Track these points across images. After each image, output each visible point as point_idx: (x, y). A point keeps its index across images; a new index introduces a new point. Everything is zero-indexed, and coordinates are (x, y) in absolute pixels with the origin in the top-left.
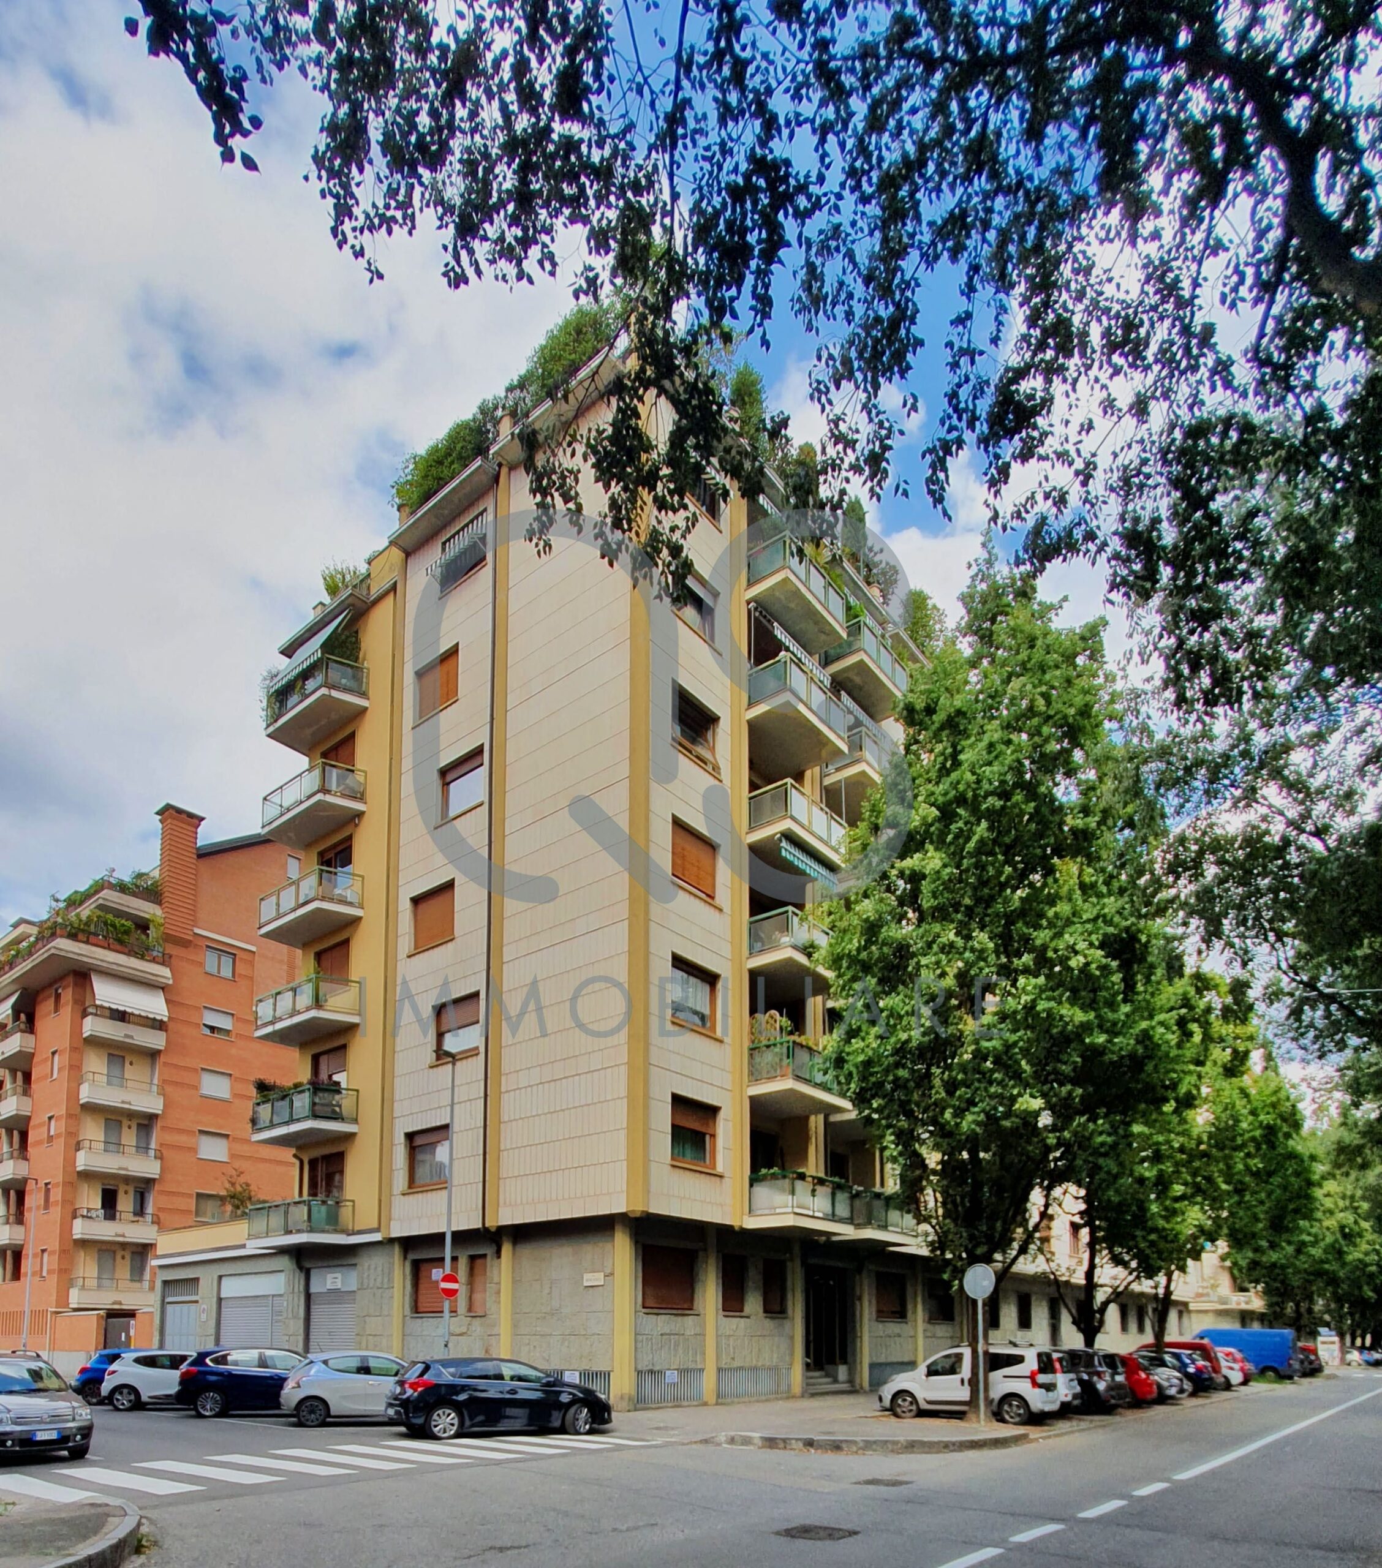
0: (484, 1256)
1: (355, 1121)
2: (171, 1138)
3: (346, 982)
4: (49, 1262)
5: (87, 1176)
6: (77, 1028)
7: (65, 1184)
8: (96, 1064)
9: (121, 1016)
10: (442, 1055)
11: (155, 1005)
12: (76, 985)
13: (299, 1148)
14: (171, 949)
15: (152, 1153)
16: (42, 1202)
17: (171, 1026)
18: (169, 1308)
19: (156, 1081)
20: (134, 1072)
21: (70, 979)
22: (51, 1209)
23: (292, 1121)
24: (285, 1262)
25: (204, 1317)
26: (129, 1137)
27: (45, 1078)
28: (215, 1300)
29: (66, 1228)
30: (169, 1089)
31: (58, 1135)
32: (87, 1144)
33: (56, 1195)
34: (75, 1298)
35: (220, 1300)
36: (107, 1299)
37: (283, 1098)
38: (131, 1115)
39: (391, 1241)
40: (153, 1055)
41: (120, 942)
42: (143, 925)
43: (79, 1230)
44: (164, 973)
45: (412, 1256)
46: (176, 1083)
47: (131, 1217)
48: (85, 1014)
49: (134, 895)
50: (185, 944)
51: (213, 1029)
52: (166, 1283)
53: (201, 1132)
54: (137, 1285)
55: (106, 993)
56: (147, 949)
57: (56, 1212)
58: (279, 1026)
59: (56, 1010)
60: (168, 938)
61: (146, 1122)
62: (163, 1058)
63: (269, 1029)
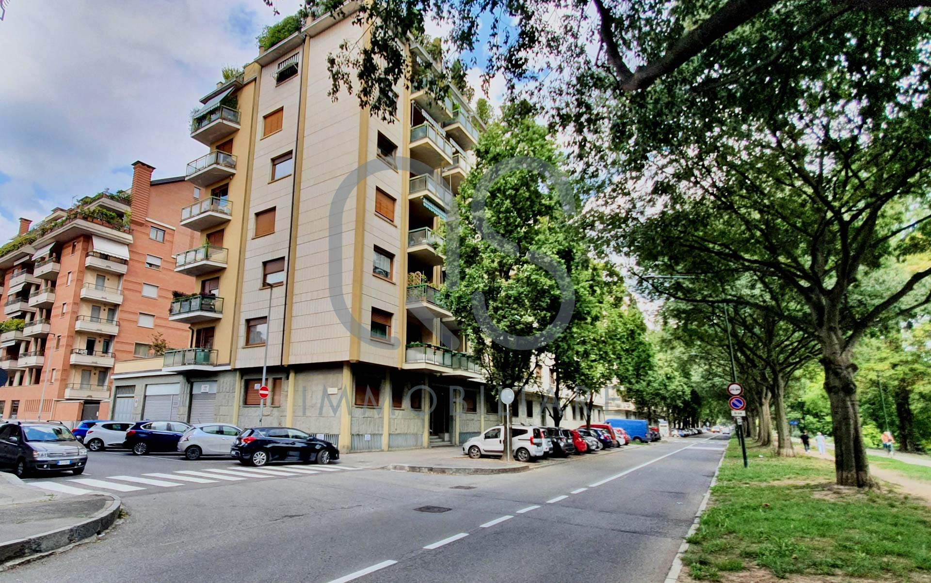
0: (281, 379)
1: (221, 312)
2: (126, 316)
3: (221, 248)
4: (56, 375)
5: (80, 333)
6: (82, 262)
7: (68, 336)
8: (90, 279)
9: (105, 257)
10: (265, 285)
11: (123, 252)
12: (84, 241)
13: (193, 324)
14: (133, 227)
15: (115, 323)
16: (55, 345)
17: (131, 263)
18: (118, 400)
19: (120, 288)
20: (109, 283)
21: (81, 239)
22: (60, 349)
23: (190, 311)
24: (180, 378)
25: (136, 405)
26: (104, 315)
27: (63, 284)
28: (143, 396)
29: (67, 358)
30: (126, 292)
31: (68, 313)
32: (82, 317)
33: (63, 341)
34: (68, 393)
35: (145, 396)
36: (85, 395)
37: (186, 300)
38: (106, 304)
39: (235, 370)
40: (120, 276)
41: (109, 222)
42: (121, 215)
43: (74, 359)
44: (129, 238)
45: (245, 378)
46: (130, 290)
47: (101, 354)
48: (87, 255)
49: (117, 201)
50: (141, 225)
51: (151, 265)
52: (117, 387)
53: (141, 313)
54: (101, 388)
55: (99, 246)
56: (122, 226)
57: (62, 350)
58: (187, 267)
59: (73, 252)
60: (133, 222)
61: (113, 308)
62: (125, 278)
63: (182, 268)
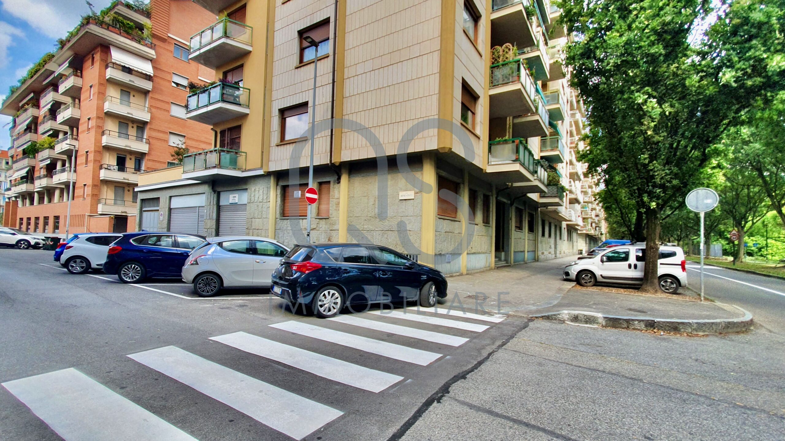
0: (329, 182)
1: (248, 107)
2: (154, 134)
3: (244, 26)
4: (88, 190)
5: (108, 148)
6: (102, 75)
7: (95, 151)
8: (113, 93)
9: (128, 70)
11: (147, 68)
12: (102, 51)
13: (215, 124)
14: (155, 42)
15: (144, 140)
16: (84, 161)
17: (155, 79)
18: (145, 214)
19: (147, 106)
20: (135, 100)
21: (99, 49)
22: (89, 164)
23: (210, 104)
24: (205, 188)
25: (161, 218)
26: (132, 131)
27: (87, 99)
28: (167, 209)
29: (96, 175)
30: (154, 110)
31: (92, 127)
32: (107, 132)
33: (91, 157)
34: (101, 208)
35: (170, 209)
36: (118, 210)
37: (204, 92)
38: (134, 121)
39: (269, 174)
40: (145, 93)
41: (128, 33)
42: (140, 27)
43: (103, 174)
44: (152, 53)
45: (282, 183)
46: (158, 108)
47: (133, 171)
48: (107, 67)
49: (136, 11)
50: (163, 40)
51: (177, 84)
52: (142, 200)
53: (170, 133)
54: (134, 204)
55: (117, 56)
56: (142, 39)
57: (91, 165)
58: (203, 50)
59: (93, 64)
60: (154, 36)
61: (141, 125)
62: (150, 95)
63: (197, 53)
